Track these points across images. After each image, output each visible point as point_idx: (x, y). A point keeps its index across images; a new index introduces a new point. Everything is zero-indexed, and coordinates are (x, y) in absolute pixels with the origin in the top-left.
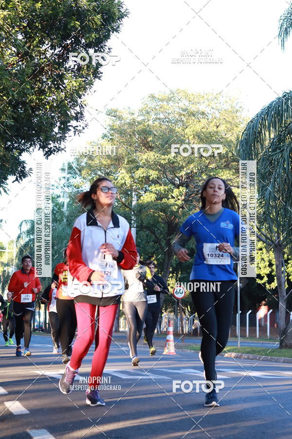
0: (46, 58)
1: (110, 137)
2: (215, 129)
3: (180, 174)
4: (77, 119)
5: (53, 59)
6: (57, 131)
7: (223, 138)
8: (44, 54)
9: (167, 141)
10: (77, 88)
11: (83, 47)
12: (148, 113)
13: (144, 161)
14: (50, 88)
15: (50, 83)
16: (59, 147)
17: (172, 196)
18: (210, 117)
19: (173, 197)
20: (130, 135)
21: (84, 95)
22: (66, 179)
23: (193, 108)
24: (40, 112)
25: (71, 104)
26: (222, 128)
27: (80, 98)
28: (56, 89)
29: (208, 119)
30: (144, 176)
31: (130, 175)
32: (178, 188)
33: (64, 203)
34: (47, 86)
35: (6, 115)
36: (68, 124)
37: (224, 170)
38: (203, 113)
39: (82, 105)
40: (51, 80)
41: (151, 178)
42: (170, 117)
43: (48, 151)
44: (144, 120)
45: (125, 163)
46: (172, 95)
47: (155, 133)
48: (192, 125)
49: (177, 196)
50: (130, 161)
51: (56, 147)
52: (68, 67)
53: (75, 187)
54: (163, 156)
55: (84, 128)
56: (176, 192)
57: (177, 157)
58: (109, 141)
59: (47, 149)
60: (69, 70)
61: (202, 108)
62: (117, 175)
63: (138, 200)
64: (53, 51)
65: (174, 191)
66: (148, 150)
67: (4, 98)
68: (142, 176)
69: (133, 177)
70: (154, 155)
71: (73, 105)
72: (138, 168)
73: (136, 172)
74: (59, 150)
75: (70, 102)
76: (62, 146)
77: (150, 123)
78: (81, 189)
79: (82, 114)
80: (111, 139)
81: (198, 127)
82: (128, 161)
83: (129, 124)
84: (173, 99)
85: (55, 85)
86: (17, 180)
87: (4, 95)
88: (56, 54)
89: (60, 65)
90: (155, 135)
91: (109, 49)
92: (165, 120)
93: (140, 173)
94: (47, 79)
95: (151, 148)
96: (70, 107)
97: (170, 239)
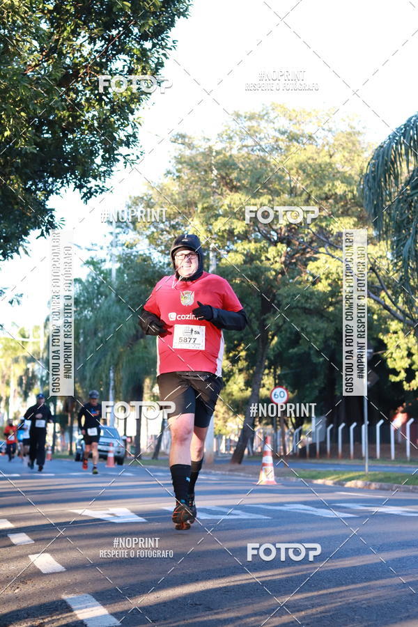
0: (82, 56)
1: (178, 174)
2: (327, 159)
3: (279, 226)
4: (128, 144)
5: (93, 57)
6: (100, 163)
7: (338, 172)
8: (79, 50)
9: (259, 178)
10: (127, 100)
11: (135, 40)
12: (230, 138)
13: (226, 207)
14: (88, 100)
15: (88, 93)
16: (103, 187)
17: (266, 257)
18: (320, 142)
19: (269, 259)
20: (206, 171)
21: (138, 109)
22: (114, 235)
23: (295, 129)
24: (75, 135)
25: (119, 123)
26: (338, 158)
27: (132, 113)
28: (97, 100)
29: (317, 146)
30: (226, 230)
31: (206, 227)
32: (276, 246)
33: (111, 270)
34: (84, 98)
35: (25, 139)
36: (116, 152)
37: (341, 218)
38: (310, 137)
39: (135, 125)
40: (90, 88)
41: (236, 232)
42: (262, 143)
43: (88, 192)
44: (225, 149)
45: (199, 211)
46: (264, 112)
47: (241, 166)
48: (293, 155)
49: (274, 257)
50: (206, 208)
51: (98, 186)
52: (114, 69)
53: (127, 247)
54: (253, 201)
55: (138, 158)
56: (272, 251)
57: (273, 200)
58: (174, 180)
59: (85, 190)
60: (115, 74)
61: (308, 129)
62: (187, 228)
63: (217, 265)
64: (92, 46)
65: (269, 250)
66: (231, 191)
67: (23, 114)
68: (223, 228)
69: (210, 232)
70: (240, 199)
71: (122, 124)
72: (217, 216)
73: (214, 224)
74: (103, 190)
75: (118, 120)
76: (107, 185)
77: (234, 152)
78: (135, 249)
79: (135, 137)
80: (177, 177)
81: (302, 157)
82: (203, 208)
83: (203, 154)
84: (266, 117)
85: (95, 95)
86: (42, 234)
87: (22, 110)
88: (96, 51)
89: (103, 66)
90: (241, 170)
91: (173, 41)
92: (255, 148)
93: (220, 225)
94: (84, 87)
95: (235, 189)
96: (118, 127)
97: (264, 320)
